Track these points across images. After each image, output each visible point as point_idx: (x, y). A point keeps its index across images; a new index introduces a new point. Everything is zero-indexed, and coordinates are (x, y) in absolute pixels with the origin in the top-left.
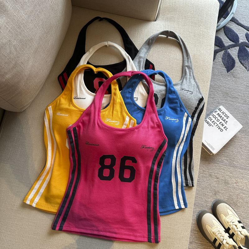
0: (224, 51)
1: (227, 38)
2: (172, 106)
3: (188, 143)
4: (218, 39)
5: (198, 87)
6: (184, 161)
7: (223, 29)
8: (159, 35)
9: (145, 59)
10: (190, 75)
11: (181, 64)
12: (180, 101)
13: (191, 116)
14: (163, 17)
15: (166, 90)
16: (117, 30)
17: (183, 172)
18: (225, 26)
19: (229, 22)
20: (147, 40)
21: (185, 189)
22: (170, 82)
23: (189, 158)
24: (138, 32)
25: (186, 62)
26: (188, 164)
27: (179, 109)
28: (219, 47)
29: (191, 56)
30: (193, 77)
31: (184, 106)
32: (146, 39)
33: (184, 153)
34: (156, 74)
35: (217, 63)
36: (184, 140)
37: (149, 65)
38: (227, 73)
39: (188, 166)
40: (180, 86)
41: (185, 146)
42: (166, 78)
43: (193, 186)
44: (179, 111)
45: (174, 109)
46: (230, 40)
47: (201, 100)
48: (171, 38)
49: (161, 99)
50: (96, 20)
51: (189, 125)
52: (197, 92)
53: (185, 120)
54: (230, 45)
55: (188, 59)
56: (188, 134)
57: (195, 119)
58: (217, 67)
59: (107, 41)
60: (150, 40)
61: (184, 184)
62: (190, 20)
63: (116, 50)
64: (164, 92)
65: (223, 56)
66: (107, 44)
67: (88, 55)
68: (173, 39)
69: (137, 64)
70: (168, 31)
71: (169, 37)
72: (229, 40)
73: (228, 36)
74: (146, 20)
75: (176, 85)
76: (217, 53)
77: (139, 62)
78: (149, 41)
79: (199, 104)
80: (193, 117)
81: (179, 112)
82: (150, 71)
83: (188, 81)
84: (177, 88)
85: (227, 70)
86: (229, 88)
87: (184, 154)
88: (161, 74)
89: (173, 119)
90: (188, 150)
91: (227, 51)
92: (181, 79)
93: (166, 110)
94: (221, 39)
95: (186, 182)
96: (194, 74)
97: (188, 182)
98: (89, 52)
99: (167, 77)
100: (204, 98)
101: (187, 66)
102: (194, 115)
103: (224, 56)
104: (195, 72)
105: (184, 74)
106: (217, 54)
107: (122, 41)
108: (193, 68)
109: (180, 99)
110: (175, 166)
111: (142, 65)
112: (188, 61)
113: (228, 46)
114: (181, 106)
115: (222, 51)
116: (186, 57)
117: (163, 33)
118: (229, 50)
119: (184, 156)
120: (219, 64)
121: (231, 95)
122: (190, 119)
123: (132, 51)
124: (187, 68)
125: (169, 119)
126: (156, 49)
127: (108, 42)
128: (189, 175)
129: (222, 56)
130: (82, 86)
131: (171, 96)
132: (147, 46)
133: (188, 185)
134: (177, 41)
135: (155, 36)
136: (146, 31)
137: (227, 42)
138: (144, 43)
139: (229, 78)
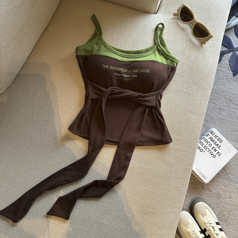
0: (232, 53)
1: (237, 39)
28: (228, 48)
35: (223, 66)
38: (233, 77)
76: (224, 54)
85: (233, 74)
91: (235, 54)
94: (230, 39)
103: (232, 58)
106: (224, 56)
113: (237, 48)
118: (237, 52)
120: (226, 67)
129: (229, 58)
137: (236, 43)
139: (234, 83)
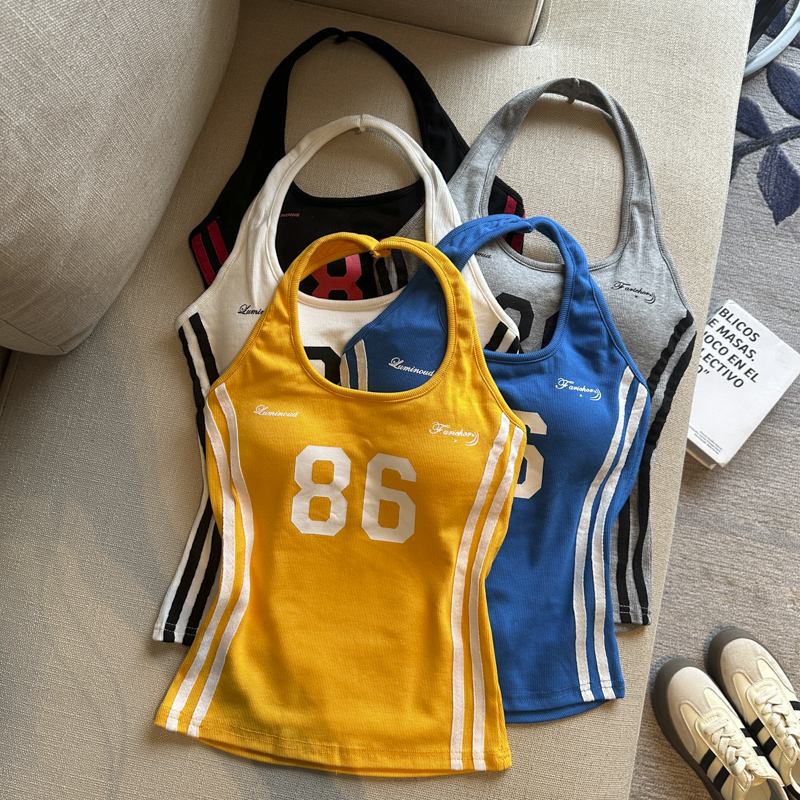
0: (764, 149)
1: (777, 105)
2: (581, 341)
3: (635, 475)
4: (747, 110)
5: (674, 277)
6: (616, 535)
7: (764, 74)
8: (543, 95)
9: (492, 179)
10: (647, 236)
11: (616, 196)
12: (608, 324)
13: (648, 380)
14: (557, 29)
15: (563, 288)
16: (397, 76)
17: (613, 575)
18: (772, 62)
19: (786, 48)
20: (501, 110)
21: (618, 634)
22: (578, 259)
23: (635, 525)
24: (468, 83)
25: (635, 190)
26: (630, 546)
27: (604, 354)
28: (751, 136)
29: (652, 171)
30: (659, 241)
31: (623, 345)
32: (495, 107)
33: (620, 508)
34: (527, 230)
35: (741, 192)
36: (621, 464)
37: (503, 198)
38: (774, 225)
39: (631, 554)
40: (611, 273)
41: (623, 484)
42: (563, 245)
43: (646, 621)
44: (606, 359)
45: (589, 355)
46: (789, 111)
47: (685, 323)
48: (584, 104)
49: (545, 319)
50: (326, 41)
51: (637, 412)
52: (669, 294)
53: (624, 394)
54: (787, 128)
55: (641, 178)
56: (633, 444)
57: (660, 391)
58: (740, 205)
59: (360, 113)
60: (511, 112)
61: (616, 618)
62: (651, 40)
63: (389, 143)
64: (554, 295)
65: (761, 167)
66: (358, 124)
67: (293, 160)
68: (590, 109)
69: (461, 196)
70: (573, 79)
71: (576, 102)
72: (783, 111)
73: (781, 97)
74: (499, 40)
75: (597, 269)
76: (742, 156)
77: (470, 189)
78: (507, 114)
79: (675, 339)
80: (652, 385)
81: (605, 364)
82: (507, 221)
83: (640, 256)
84: (602, 281)
85: (774, 214)
86: (779, 278)
87: (619, 511)
88: (546, 229)
89: (583, 389)
90: (634, 499)
91: (775, 151)
92: (615, 250)
93: (558, 354)
94: (756, 108)
95: (621, 609)
96: (663, 234)
97: (628, 610)
98: (298, 150)
99: (567, 238)
100: (694, 316)
101: (636, 204)
102: (656, 378)
103: (766, 167)
104: (664, 224)
105: (625, 233)
106: (743, 160)
107: (413, 112)
108: (659, 209)
109: (611, 319)
110: (585, 553)
111: (479, 200)
112: (641, 188)
113: (780, 133)
114: (613, 343)
115: (759, 148)
116: (636, 171)
117: (555, 87)
118: (783, 146)
119: (617, 519)
120: (749, 196)
121: (787, 301)
122: (642, 392)
123: (448, 149)
124: (636, 210)
125: (571, 388)
126: (532, 143)
127: (364, 116)
128: (633, 584)
129: (758, 167)
130: (269, 271)
131: (578, 309)
132: (500, 133)
133: (628, 619)
134: (605, 116)
135: (526, 97)
136: (498, 80)
137: (777, 118)
138: (490, 122)
139: (780, 244)
